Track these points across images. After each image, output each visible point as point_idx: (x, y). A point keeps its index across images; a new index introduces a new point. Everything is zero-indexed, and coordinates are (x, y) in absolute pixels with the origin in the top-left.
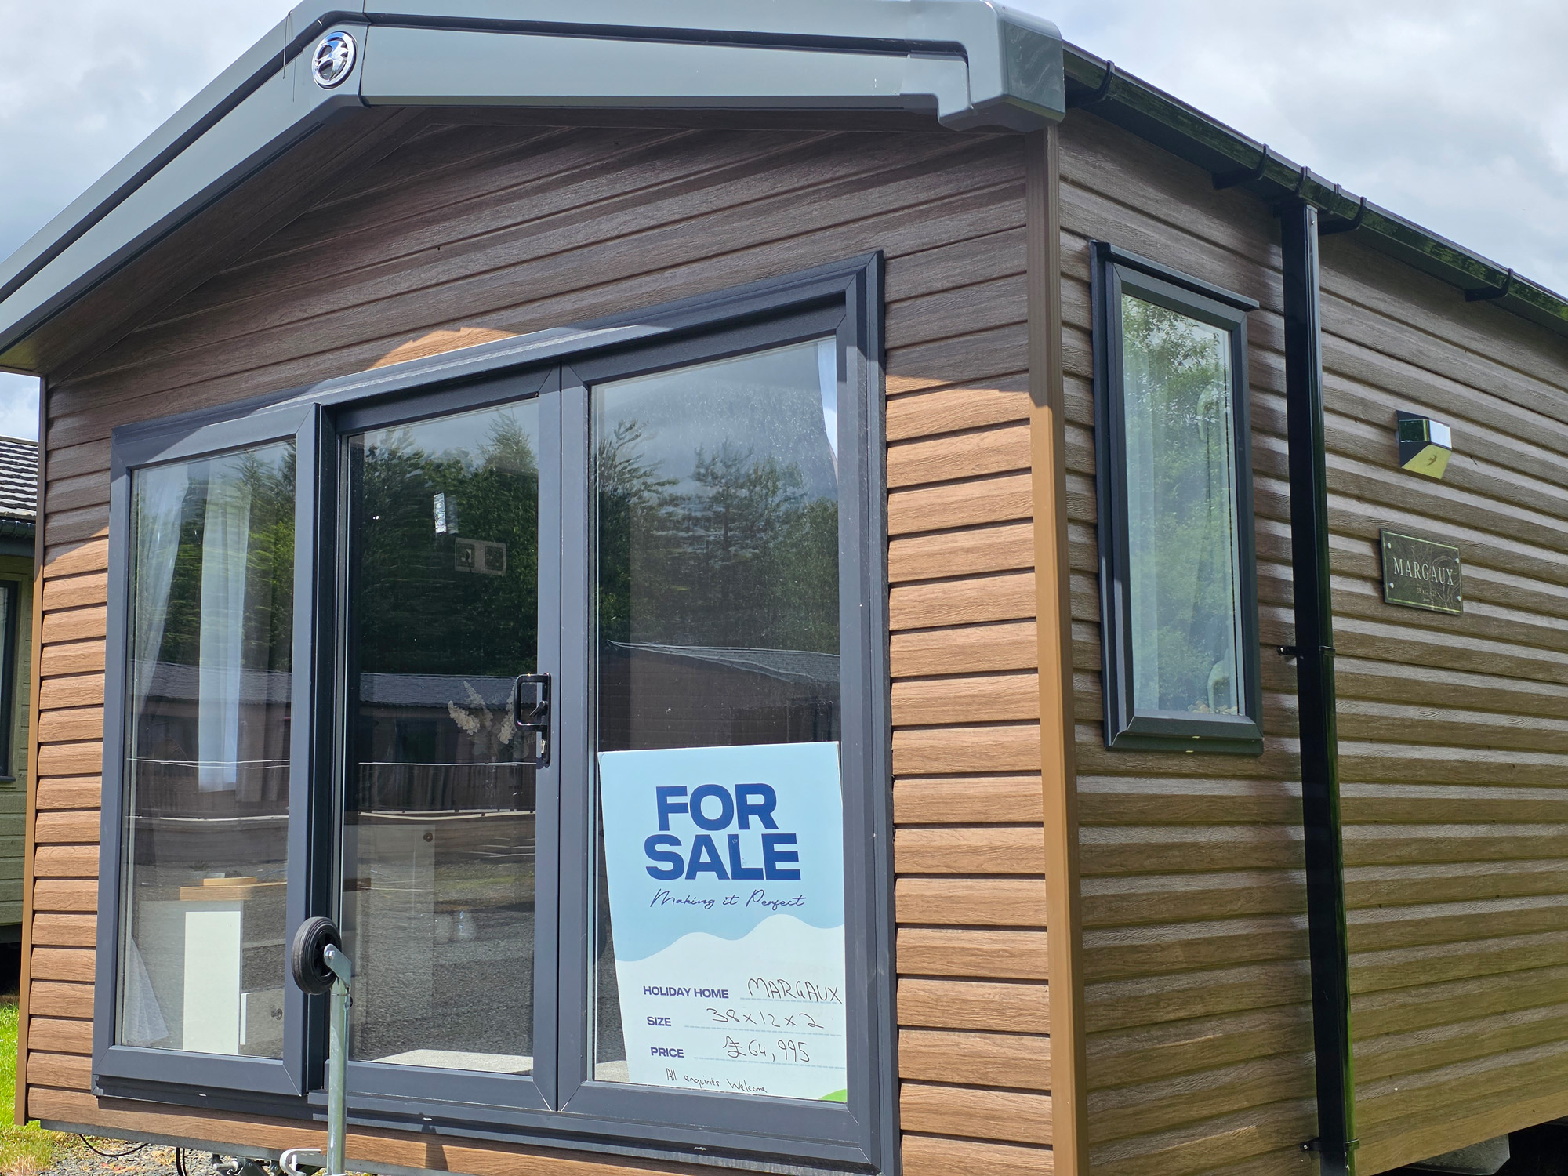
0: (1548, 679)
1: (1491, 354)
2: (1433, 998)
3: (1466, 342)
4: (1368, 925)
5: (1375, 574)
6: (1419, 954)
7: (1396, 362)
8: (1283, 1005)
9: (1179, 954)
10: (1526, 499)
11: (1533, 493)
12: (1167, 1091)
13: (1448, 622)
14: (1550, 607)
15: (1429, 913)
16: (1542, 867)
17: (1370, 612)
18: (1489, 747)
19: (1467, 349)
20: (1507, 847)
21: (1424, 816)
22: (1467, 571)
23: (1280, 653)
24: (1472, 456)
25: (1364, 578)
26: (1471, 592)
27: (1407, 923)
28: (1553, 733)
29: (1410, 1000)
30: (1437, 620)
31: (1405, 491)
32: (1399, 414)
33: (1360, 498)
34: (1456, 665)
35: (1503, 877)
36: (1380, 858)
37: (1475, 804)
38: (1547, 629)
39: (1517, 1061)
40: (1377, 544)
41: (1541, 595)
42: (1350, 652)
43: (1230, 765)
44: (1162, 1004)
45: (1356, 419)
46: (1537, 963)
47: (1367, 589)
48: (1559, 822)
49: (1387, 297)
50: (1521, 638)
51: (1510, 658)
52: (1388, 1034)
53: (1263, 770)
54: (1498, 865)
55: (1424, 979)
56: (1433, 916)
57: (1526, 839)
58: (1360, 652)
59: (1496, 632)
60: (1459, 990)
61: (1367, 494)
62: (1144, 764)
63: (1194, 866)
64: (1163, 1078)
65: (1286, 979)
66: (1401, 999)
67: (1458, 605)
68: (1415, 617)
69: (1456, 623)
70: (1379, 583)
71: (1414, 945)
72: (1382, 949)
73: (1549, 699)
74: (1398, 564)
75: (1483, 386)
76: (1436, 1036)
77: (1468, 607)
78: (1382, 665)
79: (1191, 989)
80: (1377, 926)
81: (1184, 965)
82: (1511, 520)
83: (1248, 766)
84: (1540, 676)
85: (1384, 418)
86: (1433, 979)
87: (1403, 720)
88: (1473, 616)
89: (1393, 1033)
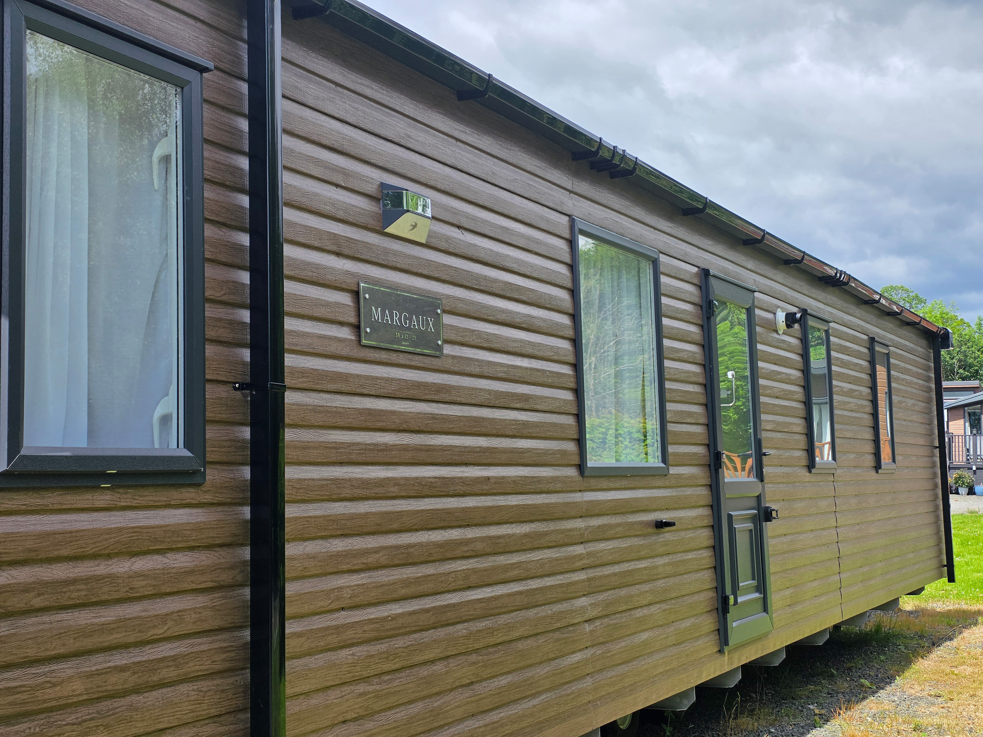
0: (527, 407)
1: (480, 147)
2: (396, 683)
3: (456, 134)
4: (328, 628)
5: (353, 320)
6: (382, 647)
7: (382, 141)
10: (515, 267)
11: (517, 261)
13: (428, 361)
14: (530, 351)
15: (396, 609)
16: (515, 559)
17: (345, 352)
18: (466, 464)
19: (457, 140)
20: (479, 546)
21: (395, 526)
22: (447, 319)
23: (235, 389)
24: (459, 227)
25: (341, 324)
26: (453, 337)
27: (371, 621)
28: (528, 450)
29: (370, 688)
30: (417, 361)
31: (386, 251)
32: (383, 185)
33: (338, 254)
34: (436, 398)
35: (474, 571)
36: (345, 567)
37: (448, 512)
38: (527, 368)
39: (481, 723)
40: (356, 294)
41: (521, 341)
42: (318, 387)
43: (176, 495)
45: (337, 186)
46: (506, 638)
47: (346, 333)
48: (532, 521)
49: (375, 86)
50: (500, 375)
51: (489, 392)
52: (344, 722)
53: (208, 498)
54: (471, 561)
55: (387, 667)
56: (400, 611)
57: (499, 537)
58: (331, 387)
59: (477, 370)
60: (424, 672)
61: (346, 251)
66: (361, 688)
67: (439, 348)
68: (394, 357)
69: (436, 363)
70: (357, 328)
71: (378, 639)
72: (342, 647)
73: (525, 424)
74: (377, 313)
75: (472, 171)
76: (399, 715)
77: (448, 350)
78: (356, 399)
80: (337, 627)
82: (495, 281)
83: (189, 494)
84: (518, 406)
85: (372, 189)
86: (397, 666)
87: (376, 445)
88: (454, 357)
89: (350, 720)
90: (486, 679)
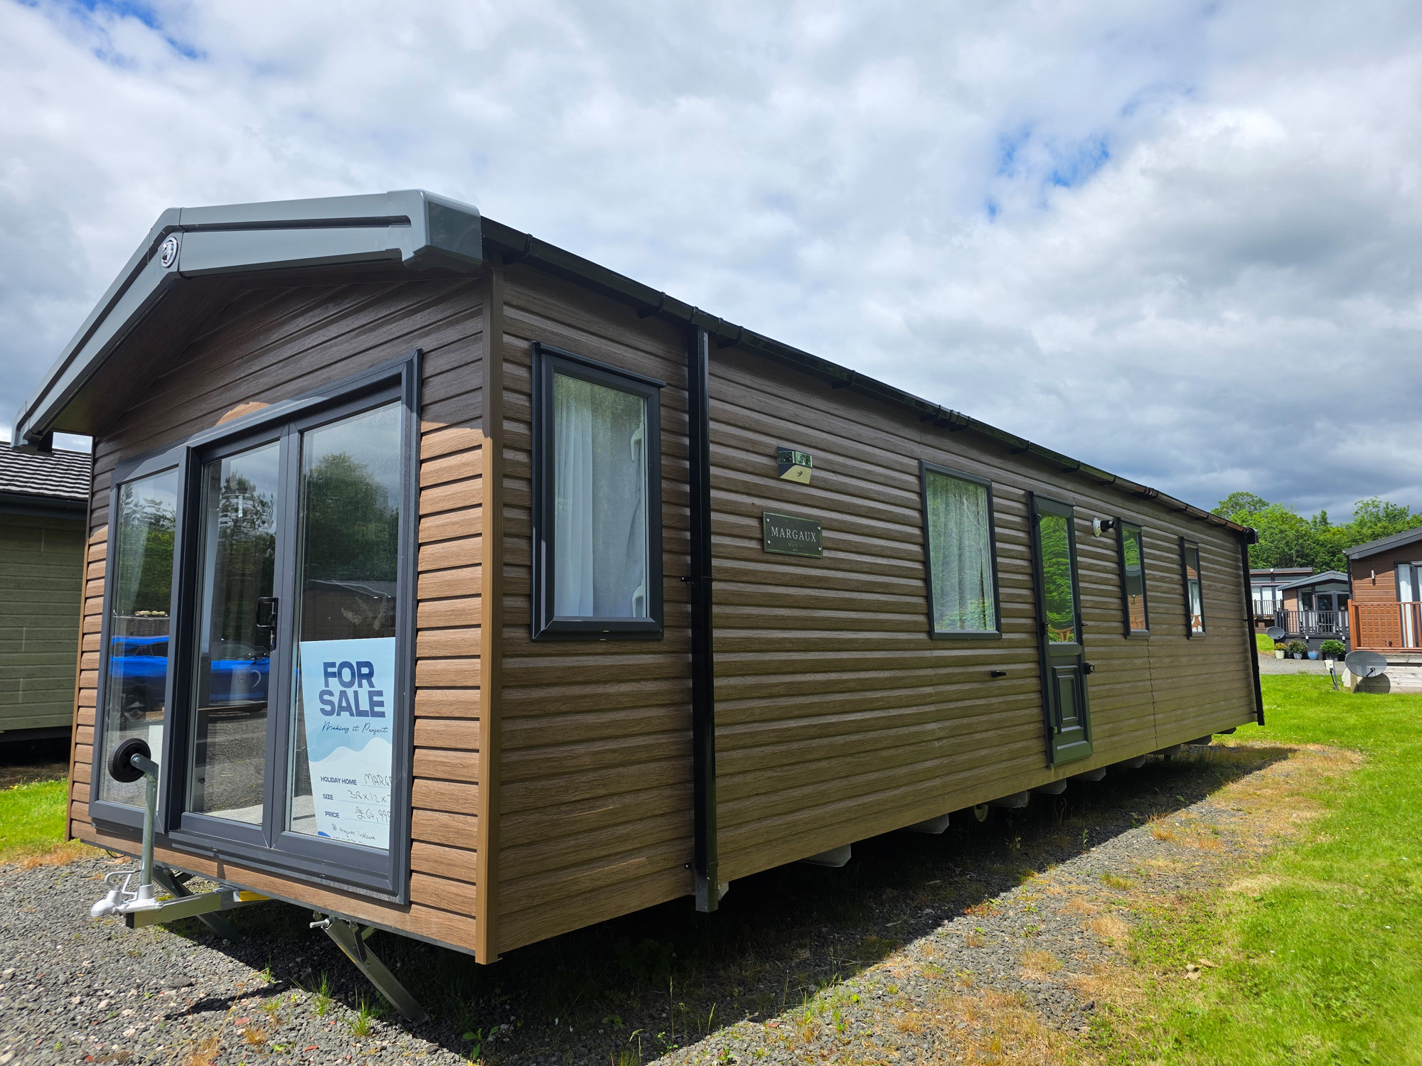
0: (886, 591)
1: (850, 418)
2: (794, 772)
3: (832, 411)
4: (745, 733)
5: (759, 536)
6: (783, 748)
7: (778, 420)
8: (674, 784)
9: (587, 760)
10: (876, 496)
11: (878, 492)
12: (572, 843)
13: (812, 562)
14: (889, 553)
15: (792, 724)
16: (879, 694)
17: (754, 556)
18: (841, 630)
19: (832, 414)
20: (852, 685)
21: (790, 670)
22: (825, 533)
23: (682, 581)
24: (834, 472)
25: (751, 538)
26: (830, 545)
27: (774, 730)
28: (888, 621)
29: (775, 774)
30: (803, 561)
31: (781, 491)
32: (779, 449)
33: (748, 494)
34: (819, 585)
35: (848, 701)
36: (756, 695)
37: (827, 661)
38: (886, 565)
39: (855, 803)
40: (761, 519)
41: (882, 546)
42: (736, 579)
43: (645, 646)
44: (570, 791)
45: (748, 451)
46: (873, 748)
47: (754, 544)
48: (892, 669)
49: (773, 384)
50: (865, 570)
51: (858, 581)
52: (757, 795)
53: (665, 648)
54: (846, 694)
55: (786, 761)
56: (795, 725)
57: (867, 679)
58: (744, 579)
59: (848, 567)
60: (813, 766)
61: (753, 492)
62: (564, 649)
63: (602, 707)
64: (569, 835)
65: (676, 769)
66: (768, 774)
67: (820, 553)
68: (787, 559)
69: (819, 563)
70: (761, 541)
71: (779, 743)
72: (755, 746)
73: (885, 603)
74: (775, 531)
75: (843, 434)
76: (795, 793)
77: (826, 554)
78: (762, 586)
79: (596, 780)
80: (751, 733)
81: (591, 767)
82: (861, 506)
83: (654, 646)
84: (880, 590)
85: (772, 451)
86: (794, 761)
87: (776, 616)
88: (830, 558)
89: (761, 794)
90: (859, 774)
